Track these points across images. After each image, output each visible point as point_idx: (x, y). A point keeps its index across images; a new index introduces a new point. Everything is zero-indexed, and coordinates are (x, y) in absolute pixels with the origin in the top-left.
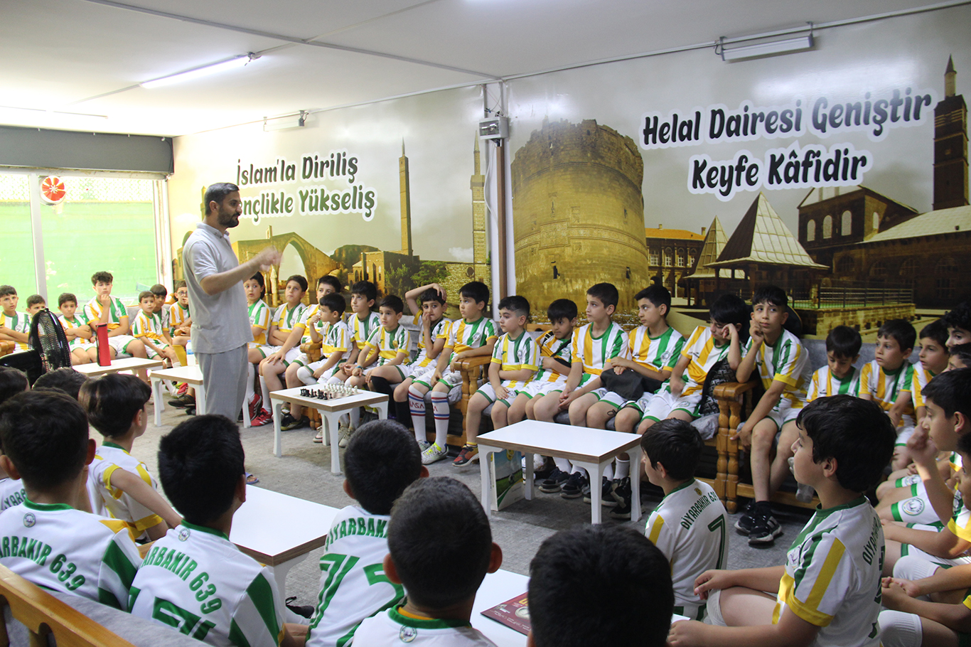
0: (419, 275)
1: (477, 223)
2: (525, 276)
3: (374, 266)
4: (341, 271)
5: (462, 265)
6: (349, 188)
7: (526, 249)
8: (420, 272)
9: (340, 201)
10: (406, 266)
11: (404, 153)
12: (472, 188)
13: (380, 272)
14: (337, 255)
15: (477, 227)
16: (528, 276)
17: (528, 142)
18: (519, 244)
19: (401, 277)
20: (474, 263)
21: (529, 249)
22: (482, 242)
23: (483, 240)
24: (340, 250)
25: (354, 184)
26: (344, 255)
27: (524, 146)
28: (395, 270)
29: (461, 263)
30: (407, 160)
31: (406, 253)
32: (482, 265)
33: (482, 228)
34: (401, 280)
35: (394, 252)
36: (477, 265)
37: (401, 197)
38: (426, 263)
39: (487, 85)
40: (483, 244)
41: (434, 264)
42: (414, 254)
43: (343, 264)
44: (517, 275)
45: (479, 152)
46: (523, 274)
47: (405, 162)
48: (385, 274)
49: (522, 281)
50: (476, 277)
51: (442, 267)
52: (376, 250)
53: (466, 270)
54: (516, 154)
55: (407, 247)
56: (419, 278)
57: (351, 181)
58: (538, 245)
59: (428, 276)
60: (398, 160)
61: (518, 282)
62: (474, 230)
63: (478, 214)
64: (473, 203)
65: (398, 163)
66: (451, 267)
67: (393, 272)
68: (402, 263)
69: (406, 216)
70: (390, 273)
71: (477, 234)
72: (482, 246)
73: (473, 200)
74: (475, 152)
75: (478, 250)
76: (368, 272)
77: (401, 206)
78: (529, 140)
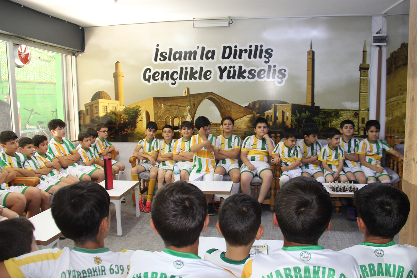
0: (318, 117)
1: (362, 89)
2: (392, 116)
3: (283, 113)
4: (254, 115)
5: (351, 111)
6: (265, 66)
7: (394, 102)
8: (320, 115)
9: (256, 74)
10: (309, 112)
11: (311, 48)
12: (360, 70)
13: (287, 115)
14: (251, 106)
15: (362, 91)
16: (394, 116)
17: (399, 49)
18: (389, 100)
19: (304, 118)
20: (359, 110)
21: (395, 103)
22: (365, 99)
23: (366, 98)
24: (254, 103)
25: (269, 64)
26: (257, 106)
27: (396, 50)
28: (300, 114)
29: (350, 110)
30: (313, 53)
31: (310, 105)
32: (364, 111)
33: (366, 91)
34: (304, 120)
35: (300, 104)
36: (361, 111)
37: (308, 73)
38: (325, 110)
39: (373, 17)
40: (366, 100)
41: (331, 111)
42: (316, 105)
43: (256, 111)
44: (387, 115)
45: (366, 52)
46: (391, 115)
47: (312, 55)
48: (292, 116)
49: (390, 118)
50: (360, 117)
51: (336, 112)
52: (286, 103)
53: (353, 114)
54: (391, 54)
55: (310, 101)
56: (318, 118)
57: (266, 62)
58: (401, 101)
59: (326, 117)
60: (307, 52)
61: (387, 120)
62: (360, 92)
63: (363, 84)
64: (360, 79)
65: (306, 54)
66: (343, 112)
67: (298, 115)
68: (306, 110)
69: (311, 83)
70: (296, 115)
71: (362, 95)
72: (365, 101)
73: (361, 77)
74: (364, 51)
75: (362, 103)
76: (277, 115)
77: (308, 78)
78: (399, 47)
